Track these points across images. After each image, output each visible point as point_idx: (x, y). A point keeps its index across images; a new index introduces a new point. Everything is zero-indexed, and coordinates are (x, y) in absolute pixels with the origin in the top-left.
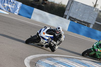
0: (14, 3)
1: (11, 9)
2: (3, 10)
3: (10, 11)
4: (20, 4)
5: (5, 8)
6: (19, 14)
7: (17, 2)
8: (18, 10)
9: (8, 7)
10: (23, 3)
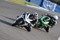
0: (52, 4)
1: (50, 8)
2: (45, 8)
3: (49, 9)
4: (56, 5)
5: (47, 7)
6: (55, 11)
7: (54, 4)
8: (54, 8)
9: (49, 7)
10: (58, 4)
